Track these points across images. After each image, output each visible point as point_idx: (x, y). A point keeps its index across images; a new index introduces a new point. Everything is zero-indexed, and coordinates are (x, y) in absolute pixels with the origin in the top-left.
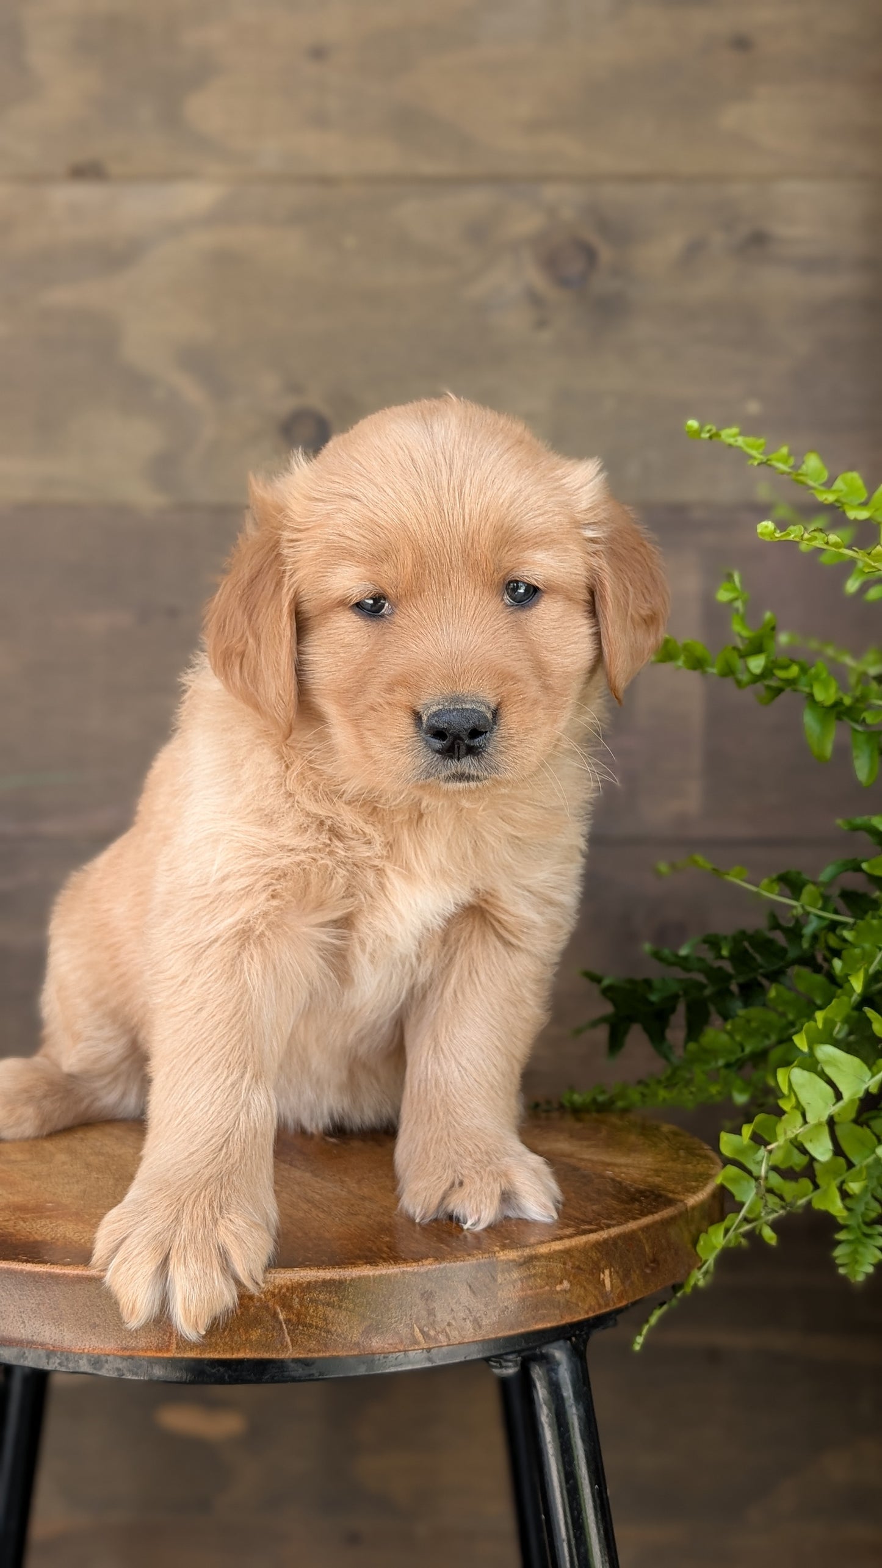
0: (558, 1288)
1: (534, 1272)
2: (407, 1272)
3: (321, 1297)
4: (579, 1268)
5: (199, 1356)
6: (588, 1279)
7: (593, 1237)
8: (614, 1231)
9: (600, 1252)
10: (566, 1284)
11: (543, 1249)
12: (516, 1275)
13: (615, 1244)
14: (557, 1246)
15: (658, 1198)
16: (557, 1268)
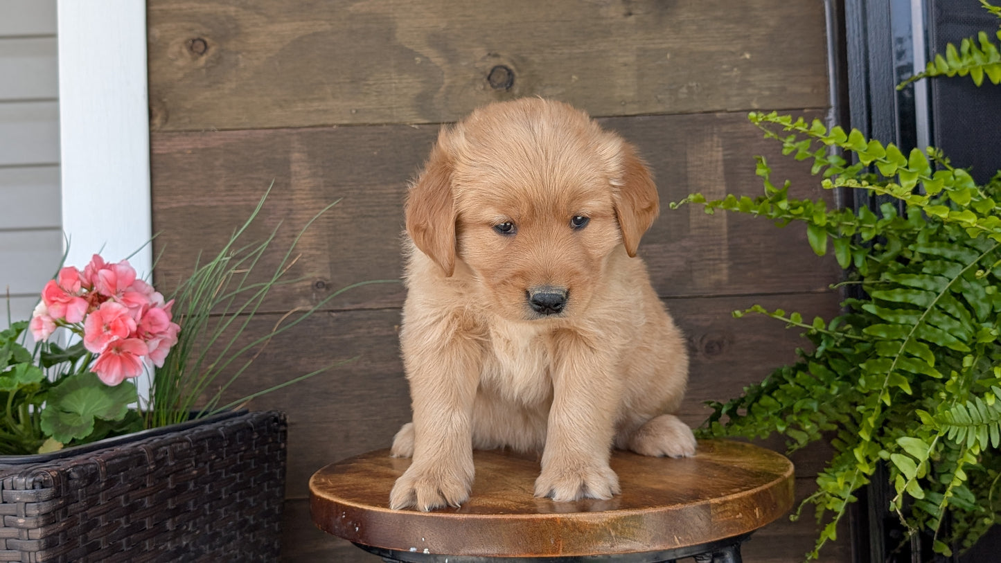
0: (737, 517)
1: (727, 508)
2: (670, 510)
3: (631, 523)
4: (745, 507)
5: (573, 555)
6: (749, 512)
7: (750, 492)
8: (759, 489)
9: (754, 499)
10: (740, 515)
11: (730, 498)
12: (719, 510)
13: (760, 495)
14: (736, 496)
15: (769, 474)
16: (737, 507)
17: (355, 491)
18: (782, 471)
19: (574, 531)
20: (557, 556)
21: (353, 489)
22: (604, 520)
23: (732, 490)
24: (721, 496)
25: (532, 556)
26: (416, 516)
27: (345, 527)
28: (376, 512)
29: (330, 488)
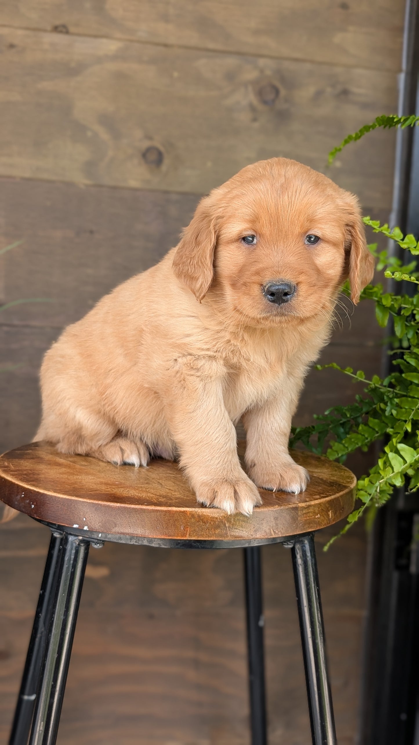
0: (317, 517)
1: (310, 511)
3: (241, 518)
4: (323, 510)
5: (197, 539)
6: (325, 514)
7: (327, 499)
8: (333, 497)
9: (329, 504)
10: (319, 516)
11: (313, 503)
12: (304, 512)
13: (333, 501)
14: (317, 502)
15: (340, 485)
16: (317, 510)
17: (31, 476)
18: (348, 482)
19: (199, 521)
20: (184, 538)
21: (30, 474)
22: (222, 515)
23: (314, 497)
24: (306, 501)
25: (166, 538)
26: (80, 501)
27: (23, 504)
28: (49, 495)
29: (12, 471)
